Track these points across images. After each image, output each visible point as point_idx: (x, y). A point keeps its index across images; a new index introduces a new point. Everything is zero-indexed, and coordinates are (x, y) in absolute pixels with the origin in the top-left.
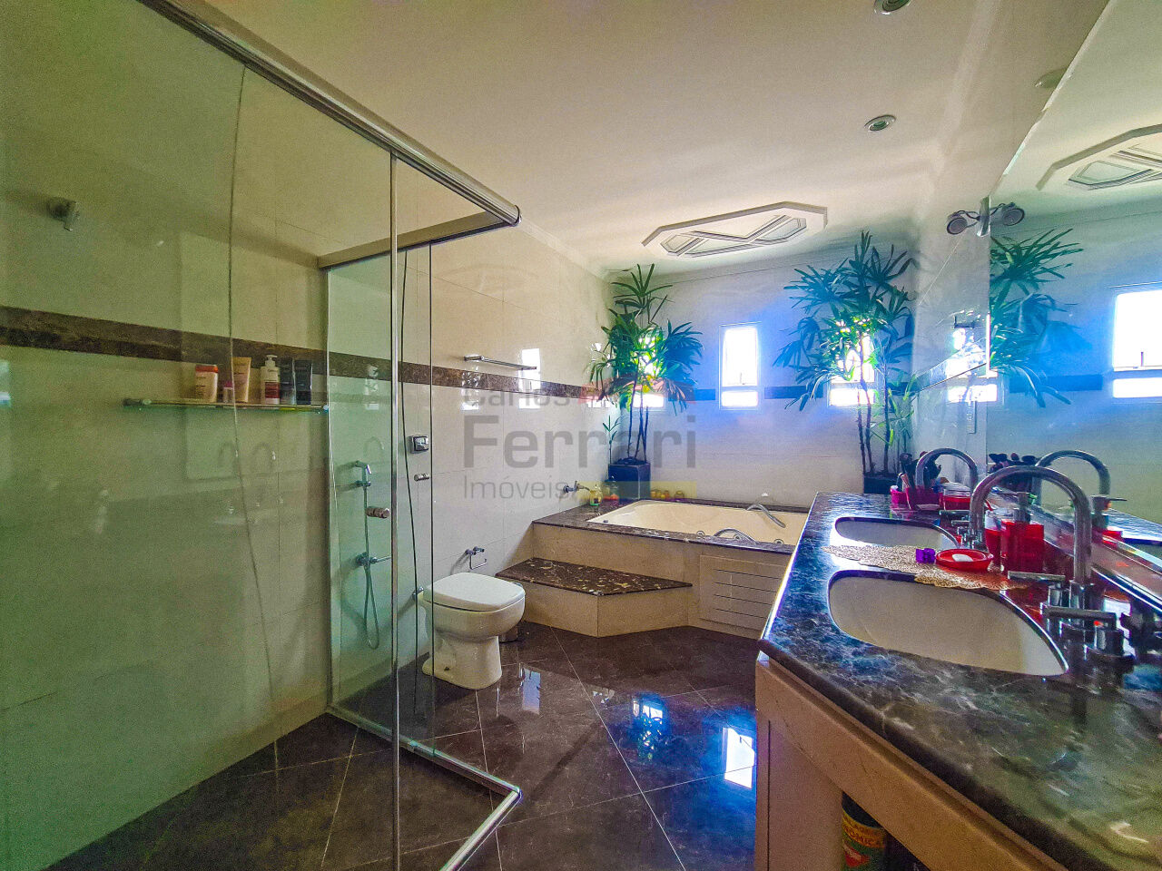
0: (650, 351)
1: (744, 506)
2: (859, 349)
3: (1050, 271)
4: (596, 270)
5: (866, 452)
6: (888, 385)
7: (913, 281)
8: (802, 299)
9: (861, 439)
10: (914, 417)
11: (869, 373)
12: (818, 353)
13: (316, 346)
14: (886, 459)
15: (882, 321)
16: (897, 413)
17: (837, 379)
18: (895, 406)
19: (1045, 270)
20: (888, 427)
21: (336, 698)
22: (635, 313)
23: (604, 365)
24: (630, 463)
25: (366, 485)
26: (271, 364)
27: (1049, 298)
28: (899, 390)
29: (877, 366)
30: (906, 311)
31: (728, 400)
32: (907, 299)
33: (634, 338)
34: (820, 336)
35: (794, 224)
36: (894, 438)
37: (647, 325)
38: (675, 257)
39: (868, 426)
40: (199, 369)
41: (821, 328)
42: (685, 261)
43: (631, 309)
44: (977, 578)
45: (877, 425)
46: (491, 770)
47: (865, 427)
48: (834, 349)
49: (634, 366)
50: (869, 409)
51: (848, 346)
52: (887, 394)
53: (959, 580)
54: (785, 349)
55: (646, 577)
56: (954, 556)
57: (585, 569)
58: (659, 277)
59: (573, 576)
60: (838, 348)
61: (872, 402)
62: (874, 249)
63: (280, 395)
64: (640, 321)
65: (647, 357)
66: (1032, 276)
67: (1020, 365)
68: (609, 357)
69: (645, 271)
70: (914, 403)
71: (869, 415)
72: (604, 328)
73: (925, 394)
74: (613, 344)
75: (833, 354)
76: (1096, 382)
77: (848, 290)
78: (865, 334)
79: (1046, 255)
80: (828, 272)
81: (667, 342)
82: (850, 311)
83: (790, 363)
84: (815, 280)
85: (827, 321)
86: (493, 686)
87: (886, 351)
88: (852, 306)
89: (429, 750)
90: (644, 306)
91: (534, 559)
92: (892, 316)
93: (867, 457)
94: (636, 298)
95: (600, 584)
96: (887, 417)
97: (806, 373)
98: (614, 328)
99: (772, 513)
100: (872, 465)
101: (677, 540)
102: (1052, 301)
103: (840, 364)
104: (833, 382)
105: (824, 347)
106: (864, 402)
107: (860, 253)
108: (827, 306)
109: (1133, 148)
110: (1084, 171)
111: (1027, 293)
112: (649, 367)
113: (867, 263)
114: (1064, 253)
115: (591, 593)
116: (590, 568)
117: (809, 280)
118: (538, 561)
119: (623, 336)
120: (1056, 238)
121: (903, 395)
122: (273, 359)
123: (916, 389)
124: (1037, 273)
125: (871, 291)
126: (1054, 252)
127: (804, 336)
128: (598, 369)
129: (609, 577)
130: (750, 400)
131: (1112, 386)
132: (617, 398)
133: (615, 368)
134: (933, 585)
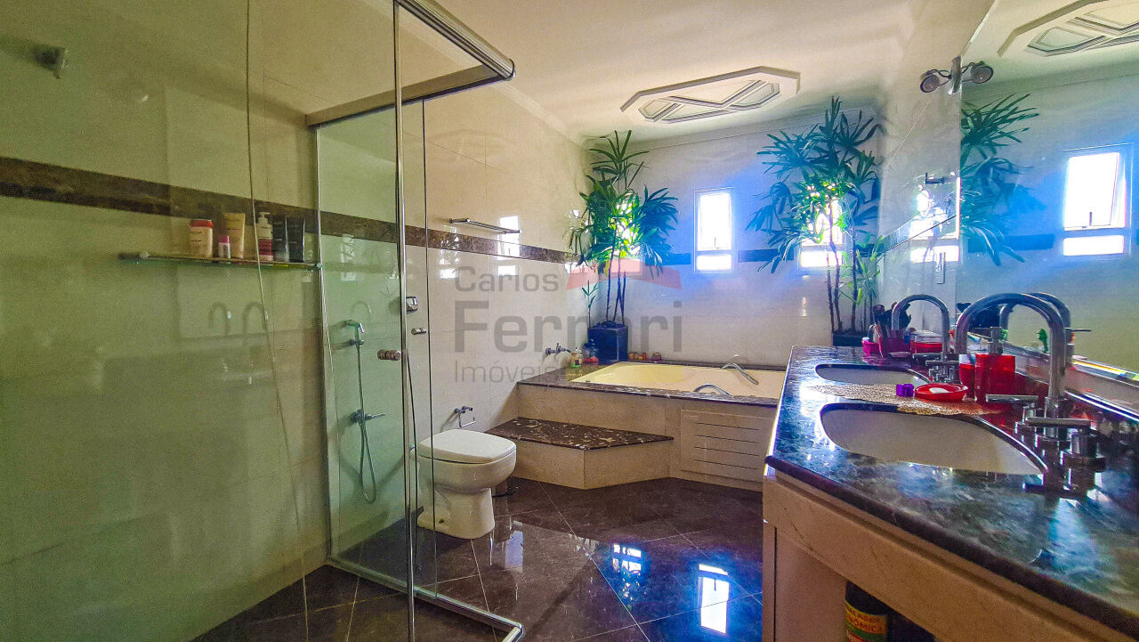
0: (627, 217)
1: (719, 365)
2: (828, 212)
3: (1009, 135)
4: (575, 137)
5: (835, 312)
6: (856, 247)
7: (880, 145)
8: (774, 164)
9: (830, 299)
10: (880, 278)
11: (838, 236)
12: (789, 216)
13: (306, 205)
14: (853, 318)
15: (850, 185)
16: (864, 273)
17: (807, 242)
18: (862, 265)
19: (1003, 134)
20: (855, 287)
21: (335, 551)
22: (613, 179)
23: (582, 231)
24: (609, 326)
25: (358, 343)
26: (264, 221)
27: (1007, 161)
28: (866, 251)
29: (846, 229)
30: (872, 175)
31: (703, 264)
32: (874, 164)
33: (611, 204)
34: (791, 201)
35: (767, 90)
36: (862, 297)
37: (623, 191)
38: (651, 123)
39: (837, 286)
40: (193, 224)
41: (792, 192)
42: (662, 127)
43: (608, 176)
44: (954, 406)
45: (845, 285)
46: (492, 610)
47: (833, 288)
48: (804, 212)
49: (612, 232)
50: (838, 271)
51: (818, 210)
52: (855, 255)
53: (938, 408)
54: (757, 213)
55: (629, 432)
56: (931, 390)
57: (569, 426)
58: (634, 144)
59: (557, 433)
60: (808, 212)
61: (840, 264)
62: (843, 115)
63: (274, 252)
64: (618, 187)
65: (624, 223)
66: (990, 140)
67: (977, 226)
68: (587, 224)
69: (623, 137)
70: (881, 264)
71: (838, 276)
72: (582, 195)
73: (891, 255)
74: (591, 211)
75: (804, 217)
76: (1049, 241)
77: (818, 156)
78: (834, 198)
79: (1005, 120)
80: (799, 137)
81: (643, 208)
82: (820, 175)
83: (764, 226)
84: (786, 146)
85: (798, 186)
86: (487, 536)
87: (854, 213)
88: (821, 170)
89: (432, 594)
90: (621, 172)
91: (520, 418)
92: (859, 180)
93: (835, 316)
94: (612, 165)
95: (587, 439)
96: (854, 278)
97: (778, 236)
98: (592, 195)
99: (746, 371)
100: (840, 324)
101: (658, 396)
102: (1011, 165)
103: (810, 227)
104: (803, 244)
105: (795, 210)
106: (833, 263)
107: (830, 119)
108: (798, 170)
109: (1088, 14)
110: (1042, 37)
111: (985, 157)
112: (626, 232)
113: (836, 128)
114: (1022, 117)
115: (578, 448)
116: (574, 426)
117: (782, 145)
118: (524, 421)
119: (600, 202)
120: (1015, 103)
121: (870, 256)
122: (266, 216)
123: (882, 249)
124: (995, 138)
125: (840, 157)
126: (1011, 117)
127: (775, 201)
128: (576, 236)
129: (594, 433)
130: (724, 263)
131: (1062, 245)
132: (594, 262)
133: (593, 234)
134: (915, 414)
